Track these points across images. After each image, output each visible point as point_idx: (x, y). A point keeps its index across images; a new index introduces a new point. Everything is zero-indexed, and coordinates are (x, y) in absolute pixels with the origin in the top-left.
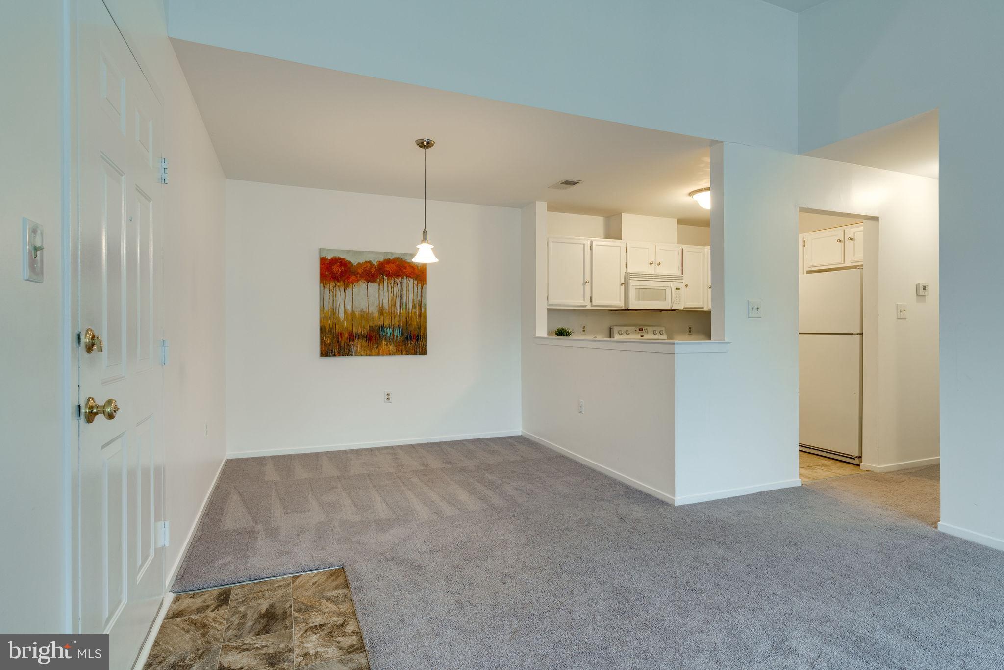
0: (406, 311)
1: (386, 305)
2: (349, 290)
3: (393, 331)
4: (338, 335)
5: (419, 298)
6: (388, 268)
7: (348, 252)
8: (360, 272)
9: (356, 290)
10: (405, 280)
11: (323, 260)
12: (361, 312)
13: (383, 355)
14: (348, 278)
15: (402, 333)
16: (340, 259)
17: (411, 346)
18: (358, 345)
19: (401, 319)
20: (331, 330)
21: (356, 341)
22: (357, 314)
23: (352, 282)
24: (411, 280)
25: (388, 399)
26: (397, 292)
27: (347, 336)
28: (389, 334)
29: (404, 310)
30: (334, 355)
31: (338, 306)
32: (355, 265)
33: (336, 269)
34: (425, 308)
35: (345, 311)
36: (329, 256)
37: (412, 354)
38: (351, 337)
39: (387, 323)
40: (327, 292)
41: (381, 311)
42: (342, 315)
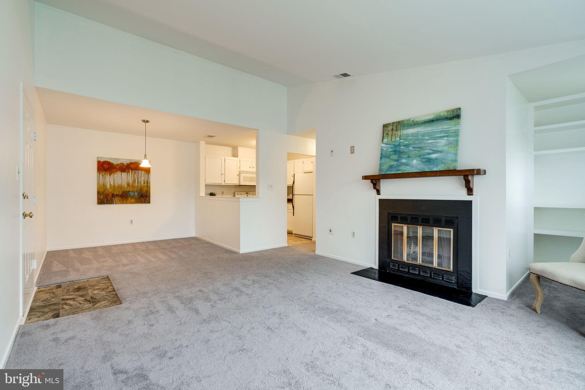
0: (140, 185)
1: (131, 182)
2: (112, 176)
3: (134, 193)
4: (107, 195)
5: (147, 179)
6: (132, 166)
7: (112, 159)
8: (118, 168)
9: (116, 175)
10: (140, 172)
11: (99, 162)
12: (118, 185)
13: (129, 204)
14: (111, 170)
15: (139, 194)
16: (107, 161)
17: (143, 200)
18: (116, 199)
19: (138, 188)
20: (103, 193)
21: (116, 198)
22: (116, 186)
23: (114, 172)
24: (143, 172)
25: (132, 223)
26: (136, 176)
27: (111, 195)
28: (132, 194)
29: (139, 184)
30: (104, 204)
31: (106, 182)
32: (115, 164)
33: (106, 166)
34: (150, 184)
35: (110, 185)
36: (102, 160)
37: (143, 203)
38: (113, 196)
39: (131, 190)
40: (101, 176)
41: (128, 185)
42: (108, 186)
